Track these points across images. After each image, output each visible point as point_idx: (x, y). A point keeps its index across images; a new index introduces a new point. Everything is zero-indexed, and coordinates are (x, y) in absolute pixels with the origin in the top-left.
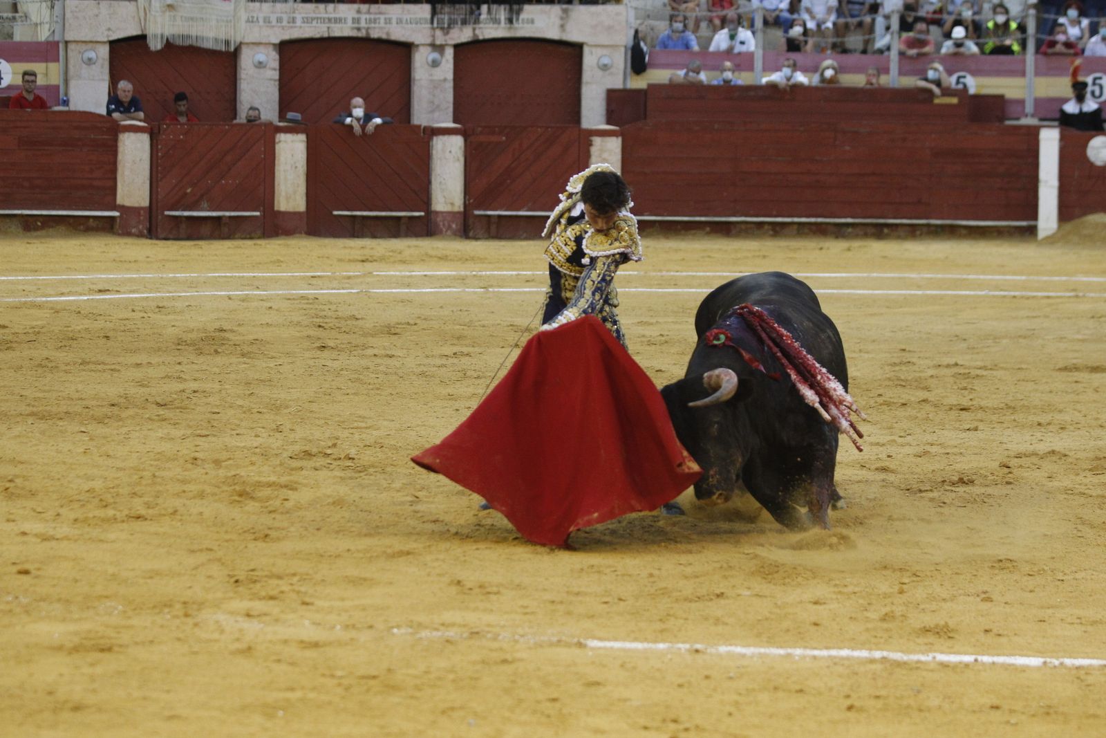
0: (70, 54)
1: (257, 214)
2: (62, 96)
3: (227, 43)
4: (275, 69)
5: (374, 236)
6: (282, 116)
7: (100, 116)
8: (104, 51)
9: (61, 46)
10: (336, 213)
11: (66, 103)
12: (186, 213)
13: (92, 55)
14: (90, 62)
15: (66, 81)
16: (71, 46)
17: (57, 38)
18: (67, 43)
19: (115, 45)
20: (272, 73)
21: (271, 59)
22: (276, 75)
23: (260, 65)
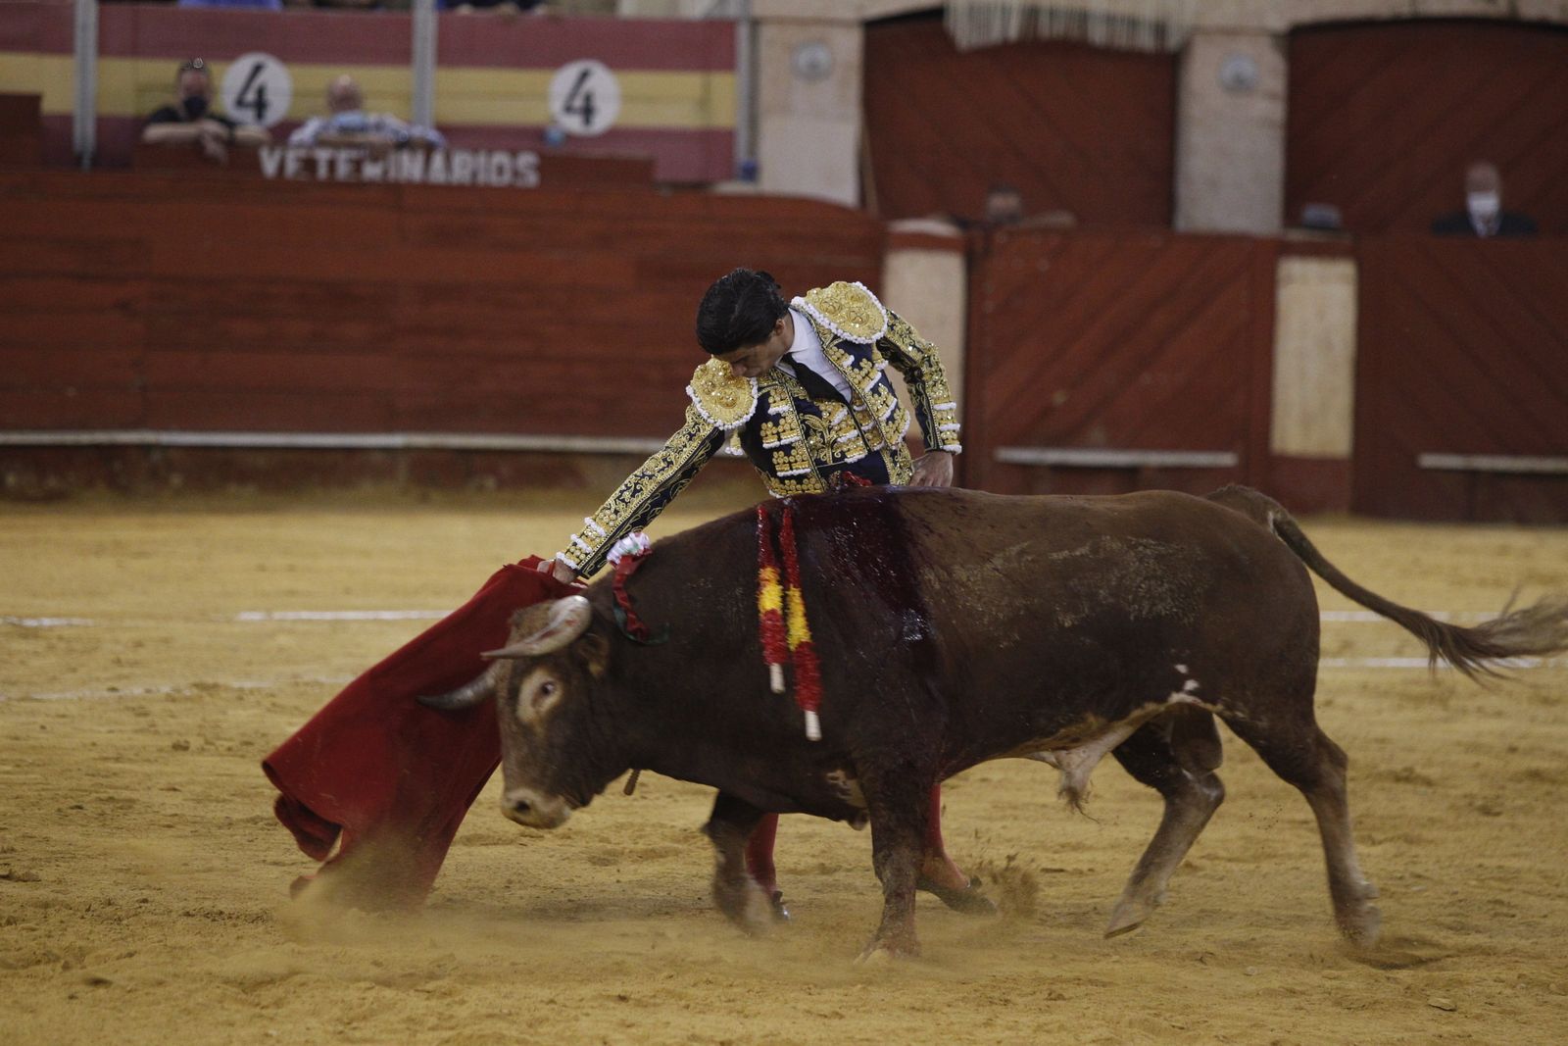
0: (766, 52)
1: (1227, 459)
2: (741, 155)
3: (1160, 30)
4: (1272, 96)
5: (1524, 519)
6: (1291, 213)
7: (838, 209)
8: (849, 46)
9: (743, 32)
10: (1429, 461)
11: (751, 172)
12: (1054, 456)
13: (822, 56)
14: (814, 73)
15: (753, 122)
16: (767, 33)
17: (732, 10)
18: (755, 24)
19: (876, 30)
20: (1267, 107)
21: (1269, 71)
22: (1276, 111)
23: (1239, 86)
